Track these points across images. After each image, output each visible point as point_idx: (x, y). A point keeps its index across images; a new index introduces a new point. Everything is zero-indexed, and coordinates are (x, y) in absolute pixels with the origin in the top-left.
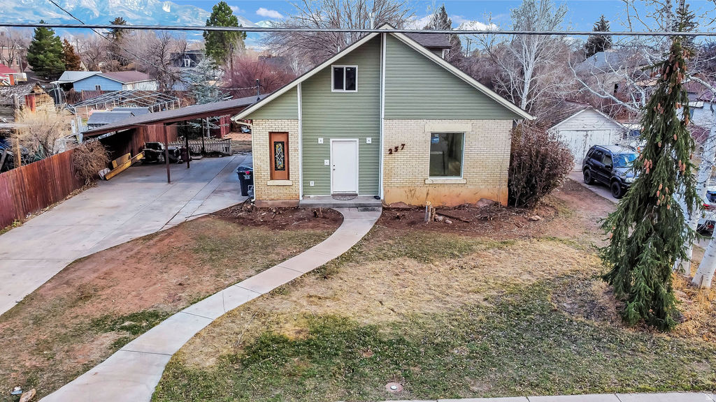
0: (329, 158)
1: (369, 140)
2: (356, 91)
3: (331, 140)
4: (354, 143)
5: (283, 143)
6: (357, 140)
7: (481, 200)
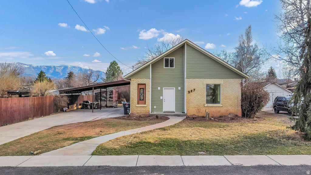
0: (162, 96)
1: (179, 88)
2: (174, 68)
3: (163, 88)
4: (173, 90)
5: (143, 89)
6: (175, 88)
7: (230, 114)
